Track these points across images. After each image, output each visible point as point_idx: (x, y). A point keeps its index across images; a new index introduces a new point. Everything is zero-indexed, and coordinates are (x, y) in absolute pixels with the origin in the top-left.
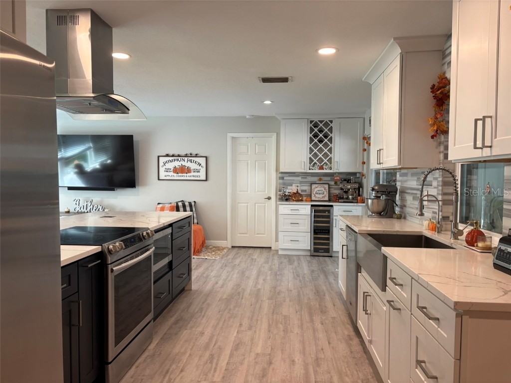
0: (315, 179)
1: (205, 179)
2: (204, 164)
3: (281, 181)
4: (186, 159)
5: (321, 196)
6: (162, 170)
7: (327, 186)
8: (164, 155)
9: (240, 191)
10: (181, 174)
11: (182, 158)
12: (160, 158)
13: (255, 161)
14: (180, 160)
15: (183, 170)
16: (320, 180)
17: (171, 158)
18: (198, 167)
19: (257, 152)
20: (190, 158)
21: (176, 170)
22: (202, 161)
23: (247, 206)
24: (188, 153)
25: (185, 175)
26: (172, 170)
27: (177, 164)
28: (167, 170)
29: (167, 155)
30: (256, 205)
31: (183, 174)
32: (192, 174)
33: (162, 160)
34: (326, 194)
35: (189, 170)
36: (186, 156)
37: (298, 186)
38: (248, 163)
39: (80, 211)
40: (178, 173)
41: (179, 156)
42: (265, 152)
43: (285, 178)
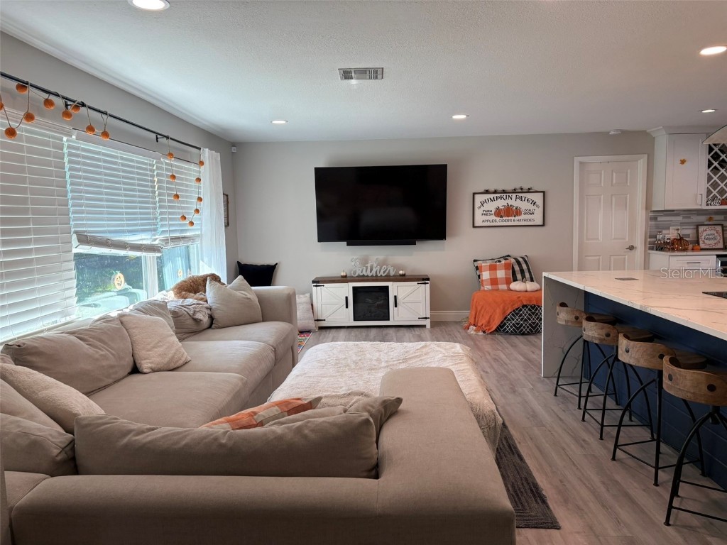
0: (702, 219)
1: (541, 223)
2: (540, 202)
3: (653, 223)
4: (514, 195)
5: (712, 242)
6: (478, 213)
7: (719, 228)
8: (482, 190)
9: (588, 239)
10: (507, 218)
11: (508, 195)
12: (476, 196)
13: (612, 195)
14: (505, 197)
15: (509, 211)
16: (710, 219)
17: (492, 196)
18: (531, 207)
19: (614, 182)
20: (520, 195)
21: (499, 213)
22: (538, 198)
23: (599, 260)
24: (518, 186)
25: (513, 218)
26: (493, 212)
27: (501, 204)
28: (487, 213)
29: (487, 192)
30: (612, 258)
31: (510, 218)
32: (523, 217)
33: (479, 198)
34: (719, 238)
35: (518, 212)
36: (514, 191)
37: (678, 230)
38: (600, 199)
39: (361, 274)
40: (501, 217)
41: (504, 192)
42: (627, 182)
43: (659, 219)
